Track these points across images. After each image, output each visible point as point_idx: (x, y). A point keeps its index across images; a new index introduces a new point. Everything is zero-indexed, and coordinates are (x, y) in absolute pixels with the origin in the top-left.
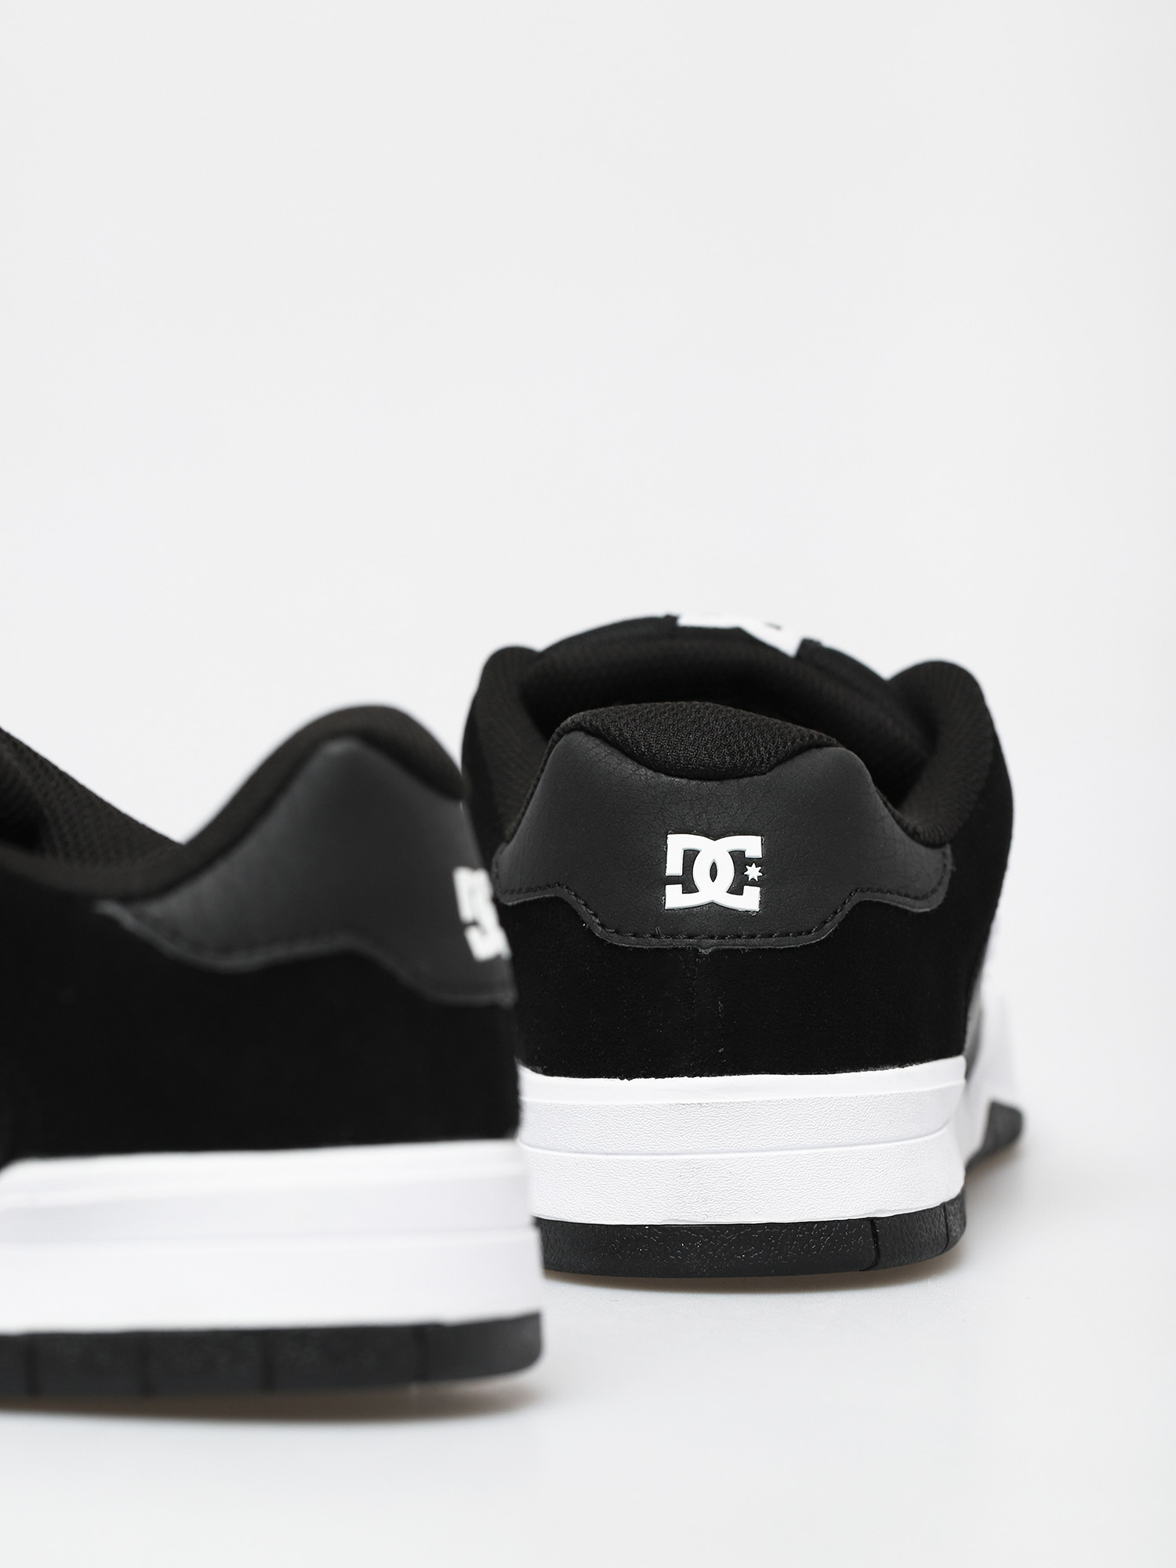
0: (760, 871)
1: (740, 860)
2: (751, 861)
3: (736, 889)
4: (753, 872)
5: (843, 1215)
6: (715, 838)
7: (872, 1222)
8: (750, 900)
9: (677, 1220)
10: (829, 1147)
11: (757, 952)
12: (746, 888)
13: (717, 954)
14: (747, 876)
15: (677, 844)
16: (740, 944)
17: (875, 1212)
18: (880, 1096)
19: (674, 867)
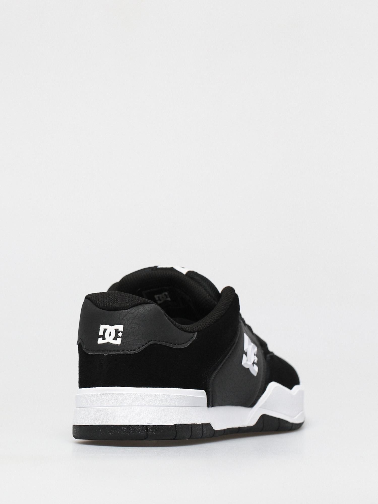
0: (122, 334)
1: (117, 331)
2: (120, 332)
3: (115, 339)
4: (120, 335)
5: (137, 424)
6: (111, 326)
7: (147, 427)
8: (118, 342)
9: (96, 424)
10: (135, 406)
11: (119, 355)
12: (118, 338)
13: (109, 355)
14: (118, 336)
15: (103, 327)
16: (114, 353)
17: (147, 424)
18: (153, 394)
19: (101, 333)
